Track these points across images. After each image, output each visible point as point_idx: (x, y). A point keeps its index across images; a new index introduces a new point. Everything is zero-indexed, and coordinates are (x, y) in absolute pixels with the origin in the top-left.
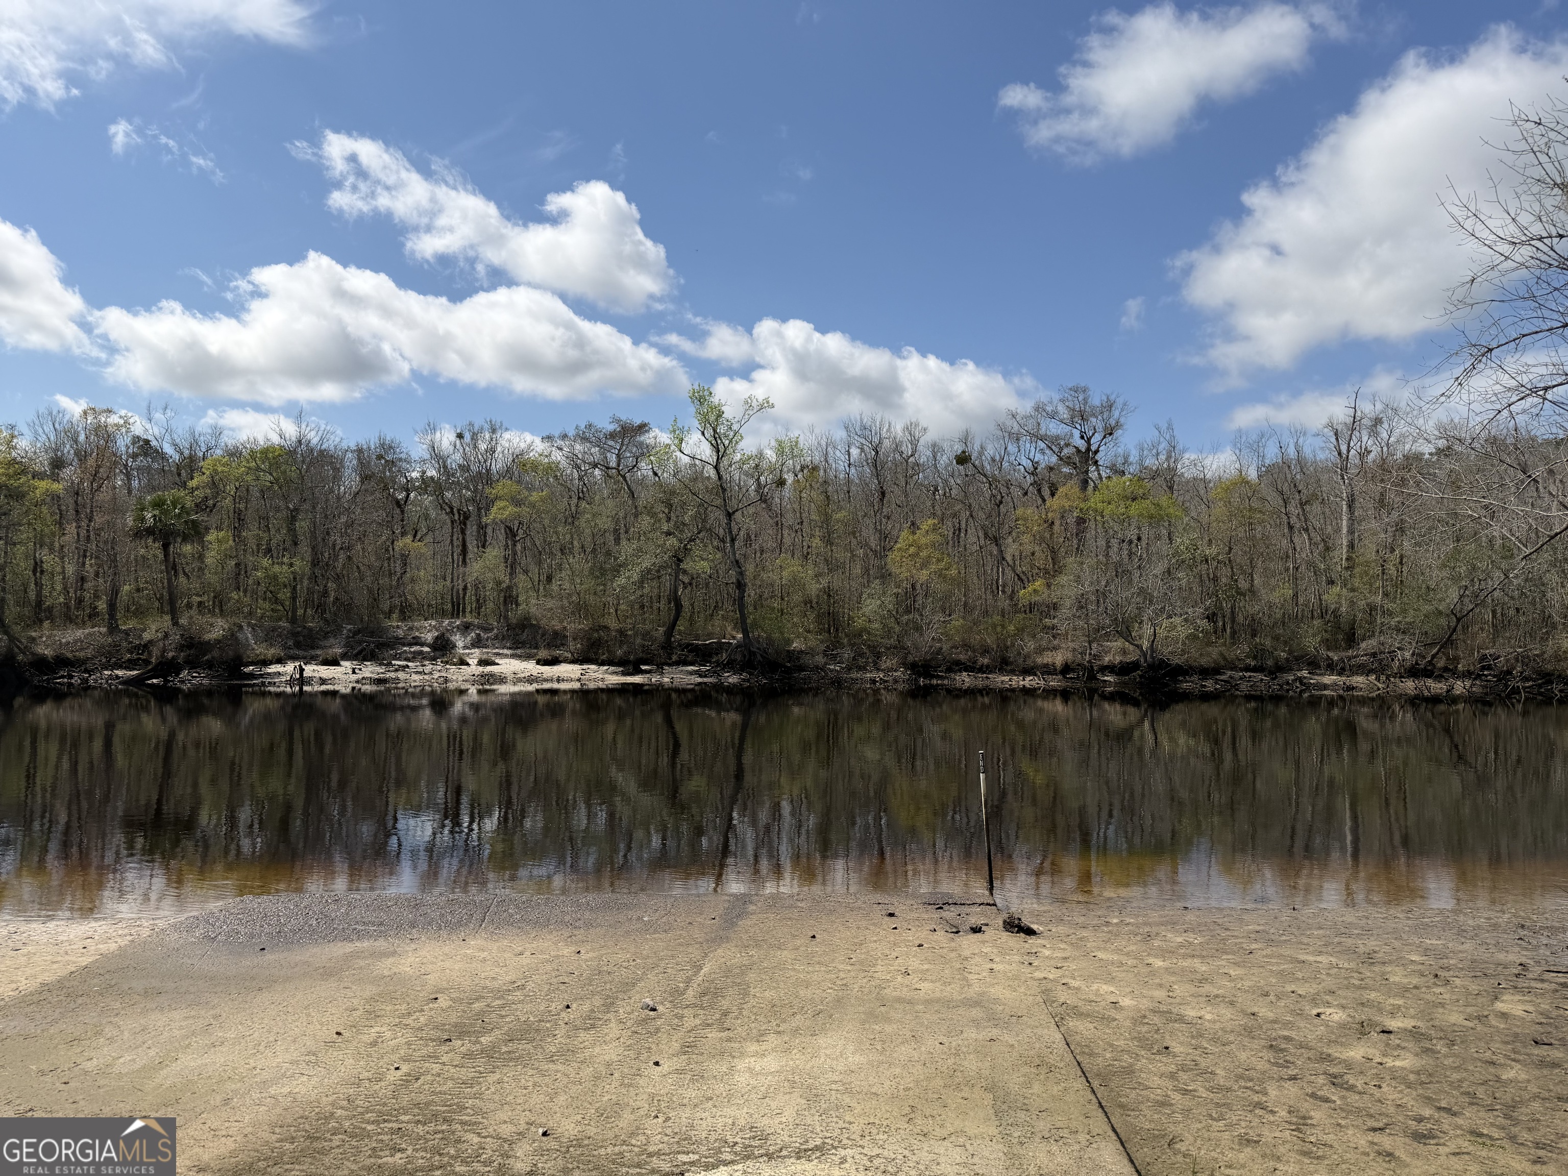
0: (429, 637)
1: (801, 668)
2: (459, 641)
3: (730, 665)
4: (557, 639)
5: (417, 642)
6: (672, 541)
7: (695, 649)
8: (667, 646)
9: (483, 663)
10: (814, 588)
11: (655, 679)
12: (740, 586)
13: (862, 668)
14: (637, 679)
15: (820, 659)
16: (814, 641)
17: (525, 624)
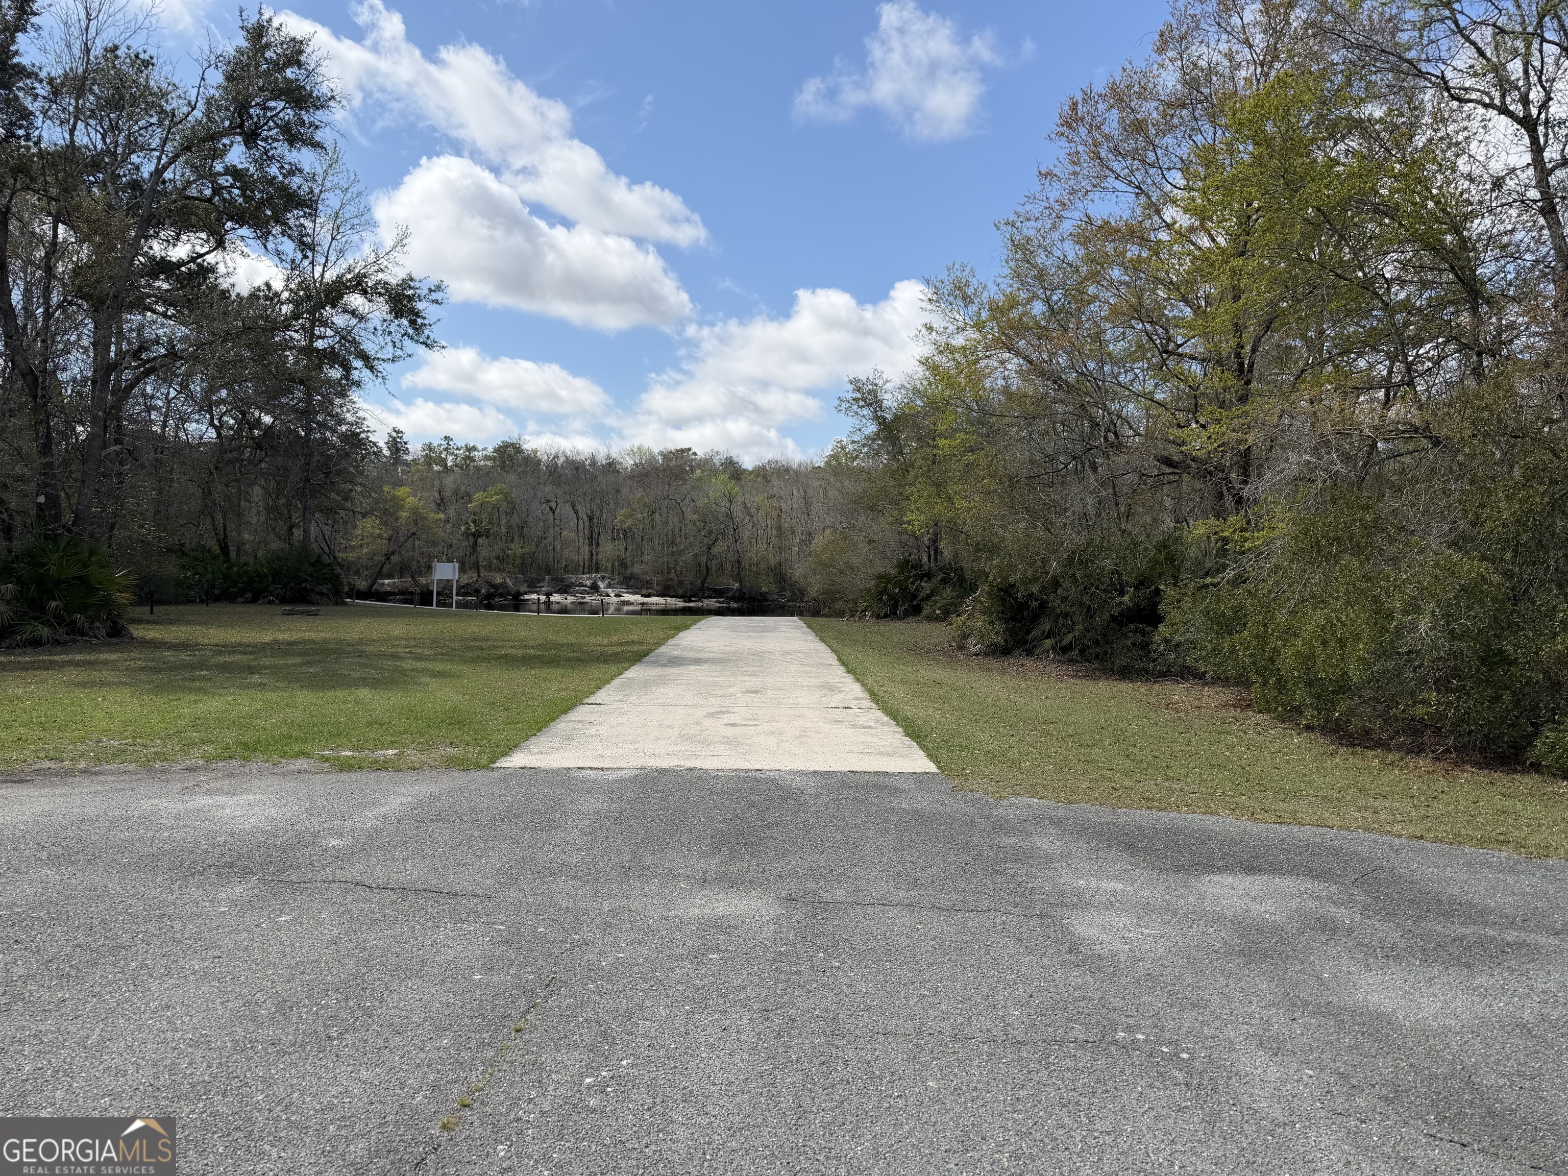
0: (588, 583)
1: (767, 600)
2: (601, 585)
3: (733, 598)
4: (648, 584)
5: (582, 585)
6: (706, 540)
7: (715, 591)
8: (702, 589)
9: (617, 596)
10: (773, 561)
11: (700, 604)
12: (739, 562)
13: (794, 601)
14: (692, 604)
15: (775, 597)
16: (773, 586)
17: (632, 577)
